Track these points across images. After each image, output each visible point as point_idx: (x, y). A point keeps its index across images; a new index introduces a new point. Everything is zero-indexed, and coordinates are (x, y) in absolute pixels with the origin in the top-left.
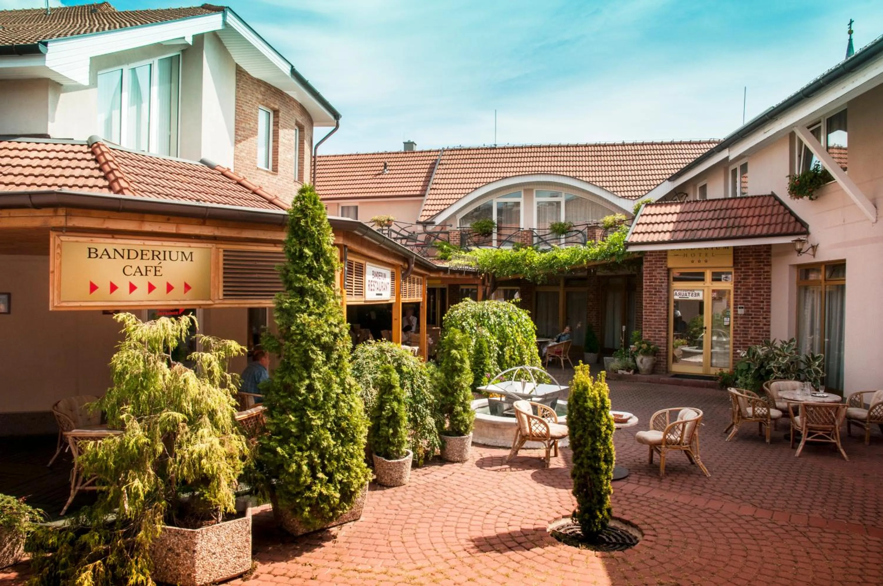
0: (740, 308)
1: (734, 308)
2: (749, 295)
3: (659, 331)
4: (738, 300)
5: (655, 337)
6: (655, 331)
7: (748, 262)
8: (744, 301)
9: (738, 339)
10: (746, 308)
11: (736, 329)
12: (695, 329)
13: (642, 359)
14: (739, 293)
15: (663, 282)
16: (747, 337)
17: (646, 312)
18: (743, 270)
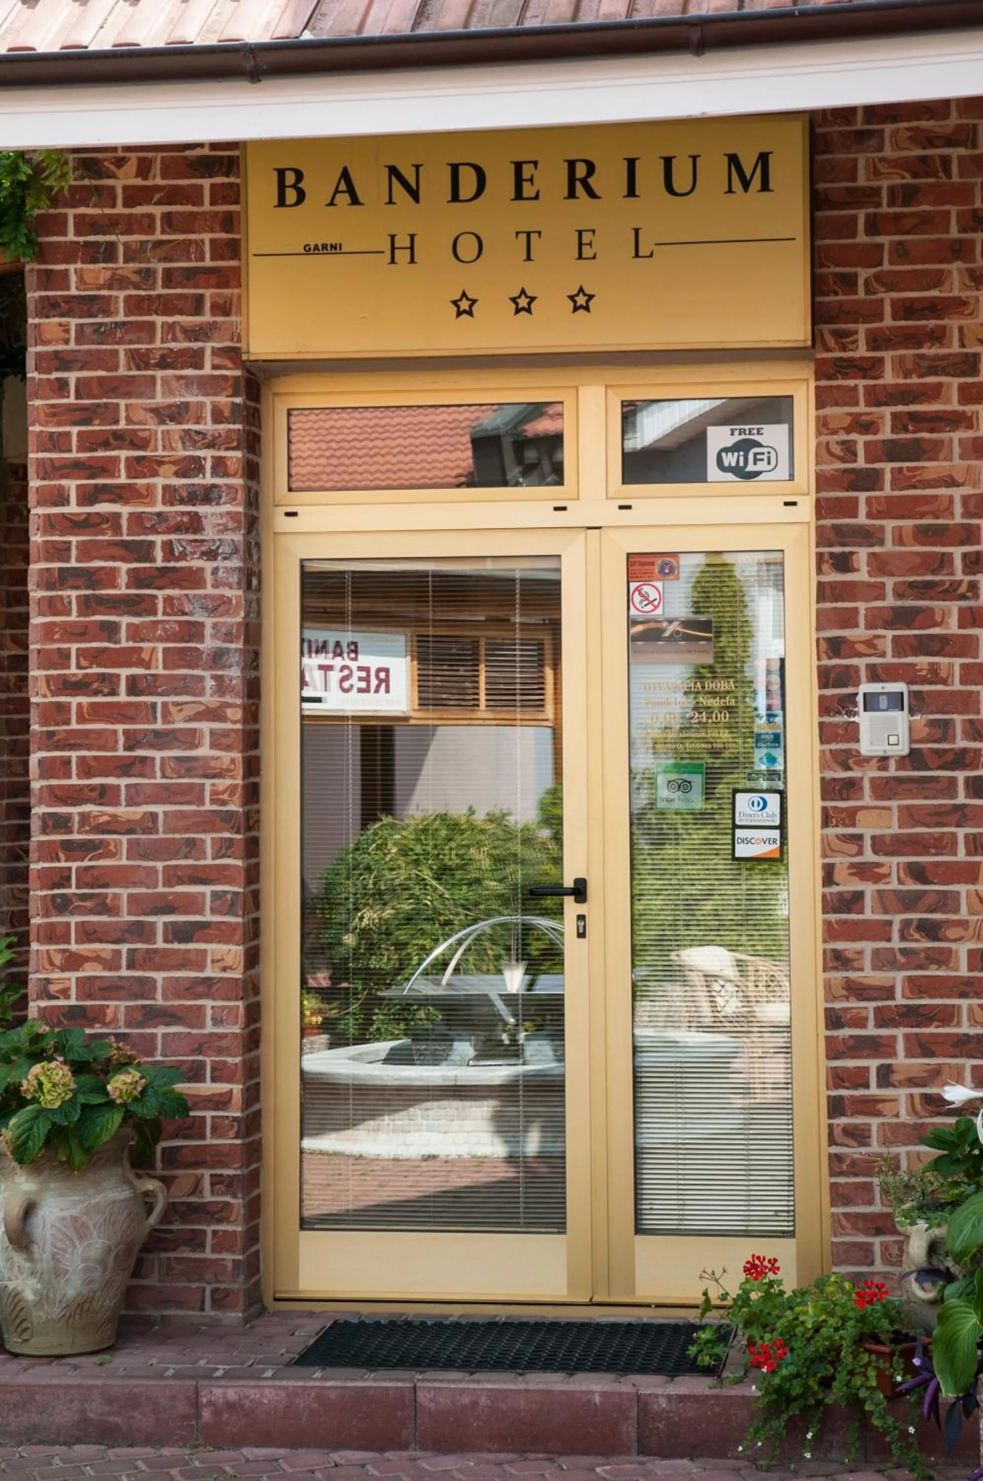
0: (871, 702)
1: (826, 707)
2: (950, 592)
3: (179, 933)
4: (859, 633)
5: (145, 988)
6: (142, 932)
7: (935, 308)
8: (901, 646)
9: (868, 975)
10: (918, 702)
11: (848, 885)
12: (369, 916)
13: (29, 1210)
14: (862, 575)
15: (207, 495)
16: (943, 958)
17: (48, 769)
18: (889, 377)
